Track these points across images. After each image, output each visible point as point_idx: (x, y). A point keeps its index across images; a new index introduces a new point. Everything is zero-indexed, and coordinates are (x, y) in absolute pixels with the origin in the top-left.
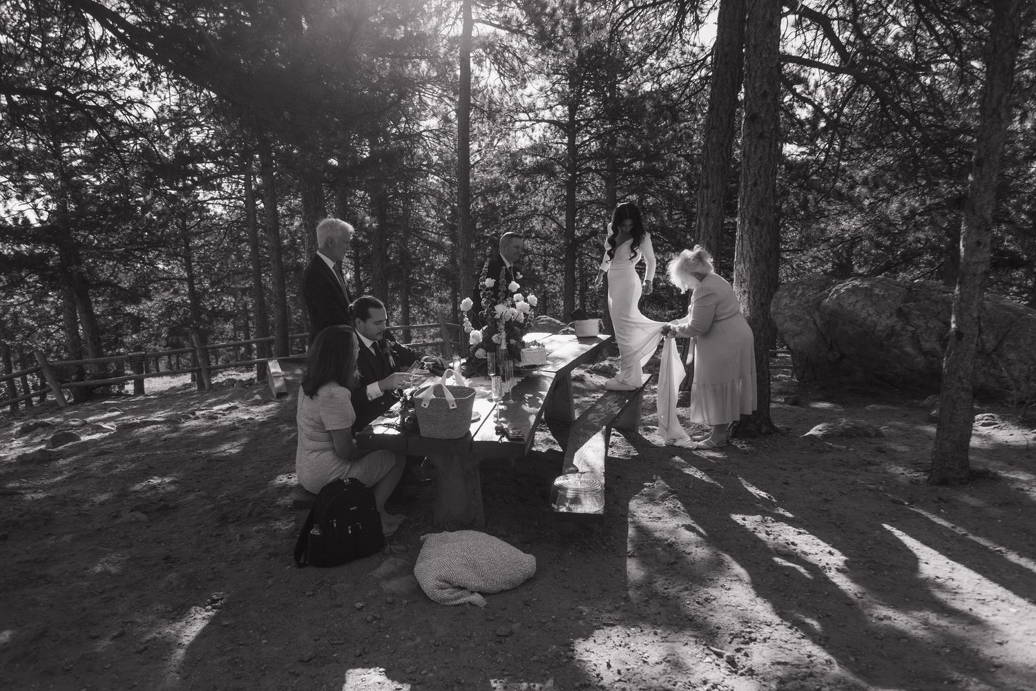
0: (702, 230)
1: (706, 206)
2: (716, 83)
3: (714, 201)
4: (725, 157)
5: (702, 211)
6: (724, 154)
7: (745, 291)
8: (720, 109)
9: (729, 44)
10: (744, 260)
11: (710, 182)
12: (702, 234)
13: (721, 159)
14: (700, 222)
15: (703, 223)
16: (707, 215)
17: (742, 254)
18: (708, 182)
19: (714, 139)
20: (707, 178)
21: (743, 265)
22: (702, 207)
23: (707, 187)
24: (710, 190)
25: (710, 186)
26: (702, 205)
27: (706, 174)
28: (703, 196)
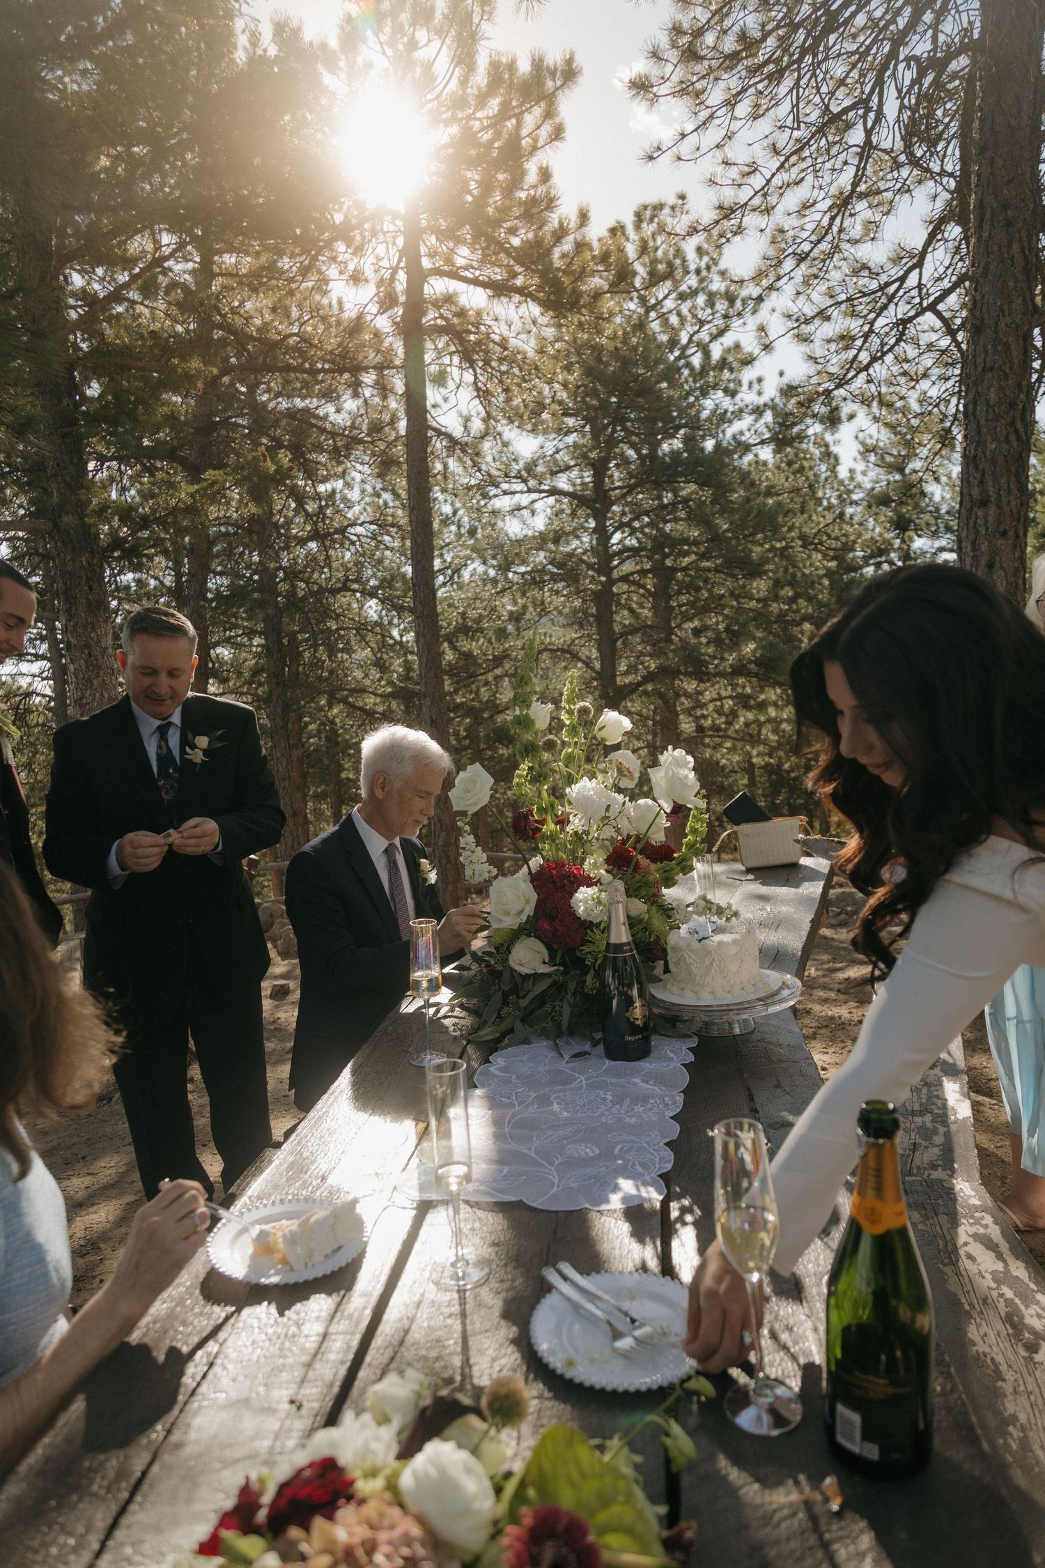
1: (984, 547)
2: (986, 269)
3: (1004, 534)
4: (1022, 430)
5: (975, 557)
6: (1019, 425)
8: (1002, 325)
9: (1010, 181)
11: (991, 491)
13: (1013, 438)
18: (984, 491)
19: (993, 396)
20: (981, 482)
22: (974, 549)
23: (984, 503)
24: (992, 511)
25: (992, 499)
26: (974, 543)
27: (978, 476)
28: (975, 523)
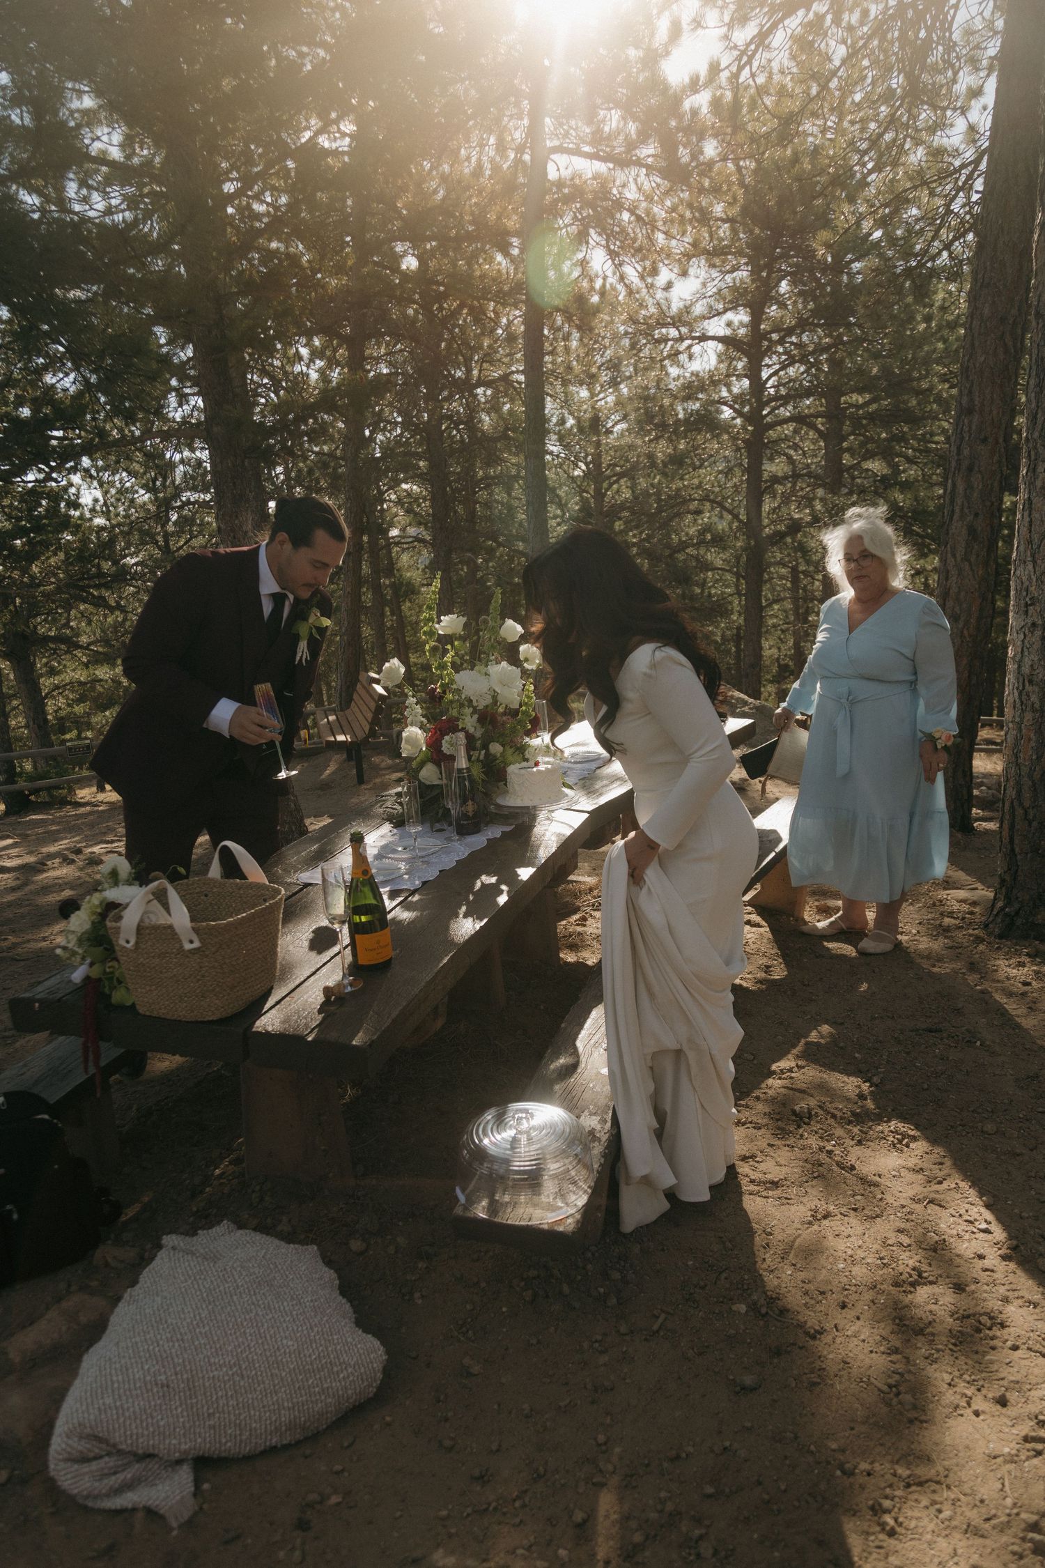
0: (959, 501)
1: (966, 452)
3: (985, 440)
5: (958, 461)
7: (1034, 625)
10: (1033, 555)
11: (977, 400)
12: (957, 509)
14: (954, 485)
15: (961, 488)
16: (970, 469)
17: (1030, 542)
18: (971, 399)
19: (986, 311)
20: (970, 392)
21: (1030, 566)
22: (958, 454)
23: (970, 411)
24: (976, 418)
25: (977, 408)
26: (959, 449)
27: (968, 386)
28: (962, 429)
